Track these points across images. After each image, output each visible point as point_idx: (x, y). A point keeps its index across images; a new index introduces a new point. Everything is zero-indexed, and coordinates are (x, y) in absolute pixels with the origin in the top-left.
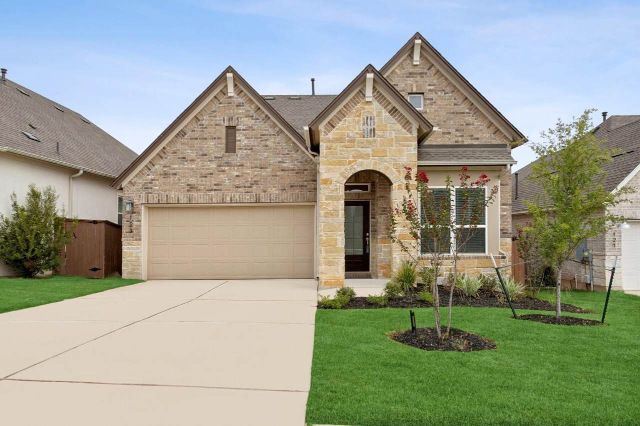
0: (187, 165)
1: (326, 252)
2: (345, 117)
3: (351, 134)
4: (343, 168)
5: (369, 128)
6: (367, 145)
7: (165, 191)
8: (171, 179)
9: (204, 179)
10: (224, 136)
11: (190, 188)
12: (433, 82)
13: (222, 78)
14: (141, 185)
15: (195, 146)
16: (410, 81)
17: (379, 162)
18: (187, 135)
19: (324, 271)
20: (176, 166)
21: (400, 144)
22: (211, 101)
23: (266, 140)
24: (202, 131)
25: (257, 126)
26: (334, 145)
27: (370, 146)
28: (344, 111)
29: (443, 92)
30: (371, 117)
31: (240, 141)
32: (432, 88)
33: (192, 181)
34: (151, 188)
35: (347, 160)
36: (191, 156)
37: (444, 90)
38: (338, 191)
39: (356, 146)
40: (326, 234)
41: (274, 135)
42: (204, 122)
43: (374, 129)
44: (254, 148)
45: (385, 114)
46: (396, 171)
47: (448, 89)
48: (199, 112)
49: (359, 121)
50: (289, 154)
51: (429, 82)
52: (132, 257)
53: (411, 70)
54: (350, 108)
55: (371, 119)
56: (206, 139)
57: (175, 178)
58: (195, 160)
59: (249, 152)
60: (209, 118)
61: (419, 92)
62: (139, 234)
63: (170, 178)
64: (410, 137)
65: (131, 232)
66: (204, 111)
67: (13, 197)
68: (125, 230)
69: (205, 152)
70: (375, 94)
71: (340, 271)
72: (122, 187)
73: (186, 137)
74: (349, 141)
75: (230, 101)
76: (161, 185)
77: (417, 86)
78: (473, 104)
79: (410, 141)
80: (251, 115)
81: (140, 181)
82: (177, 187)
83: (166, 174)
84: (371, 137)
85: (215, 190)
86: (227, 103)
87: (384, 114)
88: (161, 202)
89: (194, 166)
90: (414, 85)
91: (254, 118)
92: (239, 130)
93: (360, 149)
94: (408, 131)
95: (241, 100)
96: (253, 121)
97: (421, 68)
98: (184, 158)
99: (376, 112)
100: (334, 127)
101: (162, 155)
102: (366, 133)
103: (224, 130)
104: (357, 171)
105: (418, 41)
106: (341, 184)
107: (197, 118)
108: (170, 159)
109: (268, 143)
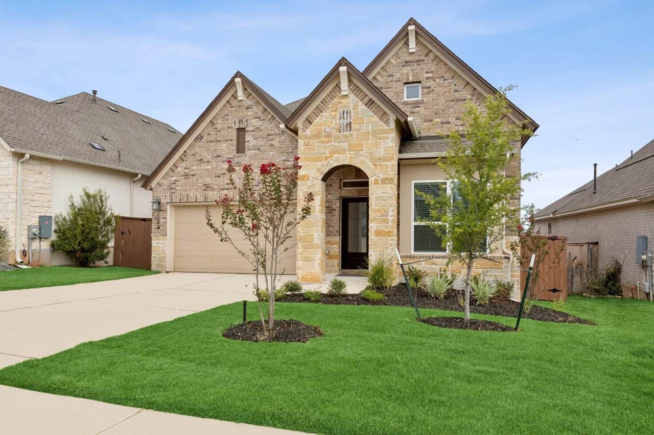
0: (204, 166)
1: (303, 248)
2: (322, 112)
3: (327, 130)
4: (320, 164)
5: (345, 122)
6: (344, 140)
7: (186, 191)
8: (191, 180)
9: (218, 179)
10: (235, 138)
11: (206, 187)
12: (430, 69)
13: (231, 84)
14: (166, 186)
15: (211, 148)
16: (406, 70)
17: (354, 156)
18: (204, 139)
19: (301, 267)
20: (195, 168)
21: (376, 137)
22: (224, 105)
23: (272, 140)
24: (217, 134)
25: (264, 127)
26: (311, 141)
27: (346, 140)
28: (321, 107)
29: (442, 79)
30: (347, 111)
31: (249, 141)
32: (429, 75)
33: (208, 181)
34: (175, 188)
35: (324, 156)
36: (206, 158)
37: (442, 77)
38: (315, 187)
39: (333, 141)
40: (303, 230)
41: (279, 134)
42: (218, 125)
43: (350, 123)
44: (261, 148)
45: (362, 106)
46: (372, 165)
47: (447, 75)
48: (214, 117)
49: (335, 116)
50: (293, 152)
51: (427, 69)
52: (159, 251)
53: (407, 58)
54: (327, 103)
55: (347, 113)
56: (220, 141)
57: (194, 178)
58: (211, 162)
59: (257, 152)
60: (223, 122)
61: (415, 81)
62: (164, 230)
63: (190, 178)
64: (388, 129)
65: (159, 228)
66: (218, 115)
67: (71, 198)
68: (154, 226)
69: (219, 154)
70: (351, 87)
71: (316, 267)
72: (152, 187)
73: (203, 140)
74: (325, 137)
75: (240, 105)
76: (182, 186)
77: (413, 75)
78: (475, 89)
79: (387, 133)
80: (259, 116)
81: (166, 182)
82: (195, 187)
83: (187, 175)
84: (347, 131)
85: (227, 189)
86: (237, 107)
87: (360, 107)
88: (182, 201)
89: (209, 167)
90: (411, 74)
91: (261, 118)
92: (248, 131)
93: (336, 144)
94: (384, 123)
95: (249, 103)
96: (261, 122)
97: (418, 55)
98: (201, 160)
99: (353, 106)
100: (311, 123)
101: (184, 158)
102: (342, 127)
103: (235, 133)
104: (333, 167)
105: (412, 28)
106: (318, 179)
107: (213, 123)
108: (190, 161)
109: (273, 142)
